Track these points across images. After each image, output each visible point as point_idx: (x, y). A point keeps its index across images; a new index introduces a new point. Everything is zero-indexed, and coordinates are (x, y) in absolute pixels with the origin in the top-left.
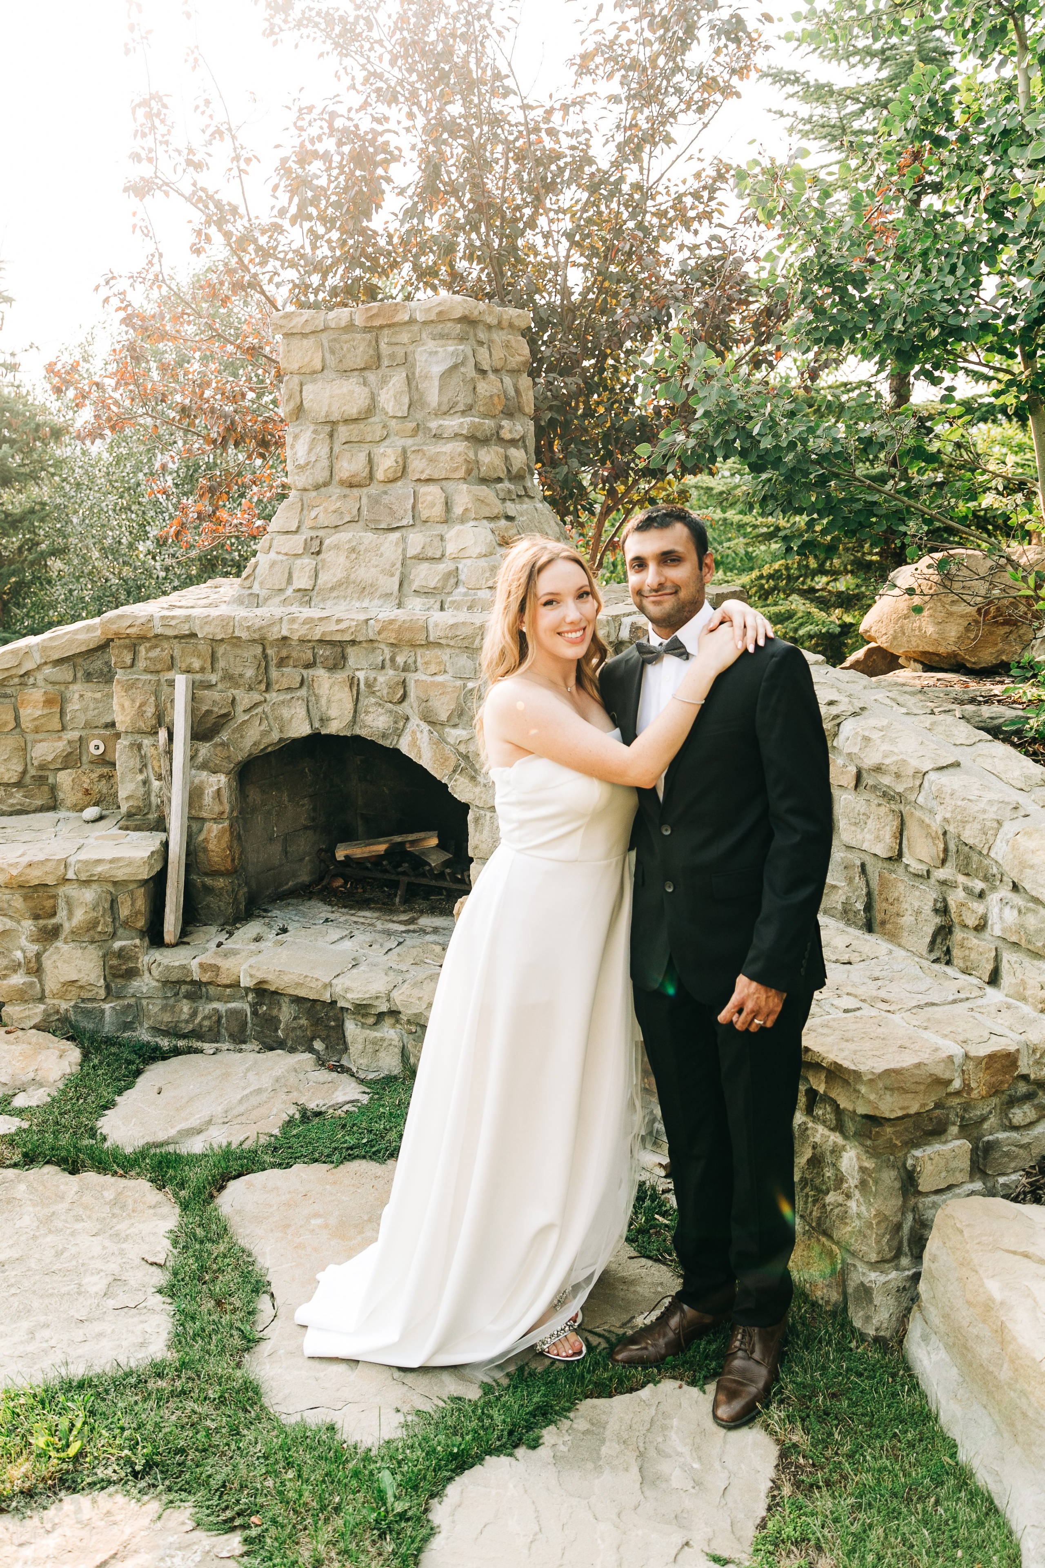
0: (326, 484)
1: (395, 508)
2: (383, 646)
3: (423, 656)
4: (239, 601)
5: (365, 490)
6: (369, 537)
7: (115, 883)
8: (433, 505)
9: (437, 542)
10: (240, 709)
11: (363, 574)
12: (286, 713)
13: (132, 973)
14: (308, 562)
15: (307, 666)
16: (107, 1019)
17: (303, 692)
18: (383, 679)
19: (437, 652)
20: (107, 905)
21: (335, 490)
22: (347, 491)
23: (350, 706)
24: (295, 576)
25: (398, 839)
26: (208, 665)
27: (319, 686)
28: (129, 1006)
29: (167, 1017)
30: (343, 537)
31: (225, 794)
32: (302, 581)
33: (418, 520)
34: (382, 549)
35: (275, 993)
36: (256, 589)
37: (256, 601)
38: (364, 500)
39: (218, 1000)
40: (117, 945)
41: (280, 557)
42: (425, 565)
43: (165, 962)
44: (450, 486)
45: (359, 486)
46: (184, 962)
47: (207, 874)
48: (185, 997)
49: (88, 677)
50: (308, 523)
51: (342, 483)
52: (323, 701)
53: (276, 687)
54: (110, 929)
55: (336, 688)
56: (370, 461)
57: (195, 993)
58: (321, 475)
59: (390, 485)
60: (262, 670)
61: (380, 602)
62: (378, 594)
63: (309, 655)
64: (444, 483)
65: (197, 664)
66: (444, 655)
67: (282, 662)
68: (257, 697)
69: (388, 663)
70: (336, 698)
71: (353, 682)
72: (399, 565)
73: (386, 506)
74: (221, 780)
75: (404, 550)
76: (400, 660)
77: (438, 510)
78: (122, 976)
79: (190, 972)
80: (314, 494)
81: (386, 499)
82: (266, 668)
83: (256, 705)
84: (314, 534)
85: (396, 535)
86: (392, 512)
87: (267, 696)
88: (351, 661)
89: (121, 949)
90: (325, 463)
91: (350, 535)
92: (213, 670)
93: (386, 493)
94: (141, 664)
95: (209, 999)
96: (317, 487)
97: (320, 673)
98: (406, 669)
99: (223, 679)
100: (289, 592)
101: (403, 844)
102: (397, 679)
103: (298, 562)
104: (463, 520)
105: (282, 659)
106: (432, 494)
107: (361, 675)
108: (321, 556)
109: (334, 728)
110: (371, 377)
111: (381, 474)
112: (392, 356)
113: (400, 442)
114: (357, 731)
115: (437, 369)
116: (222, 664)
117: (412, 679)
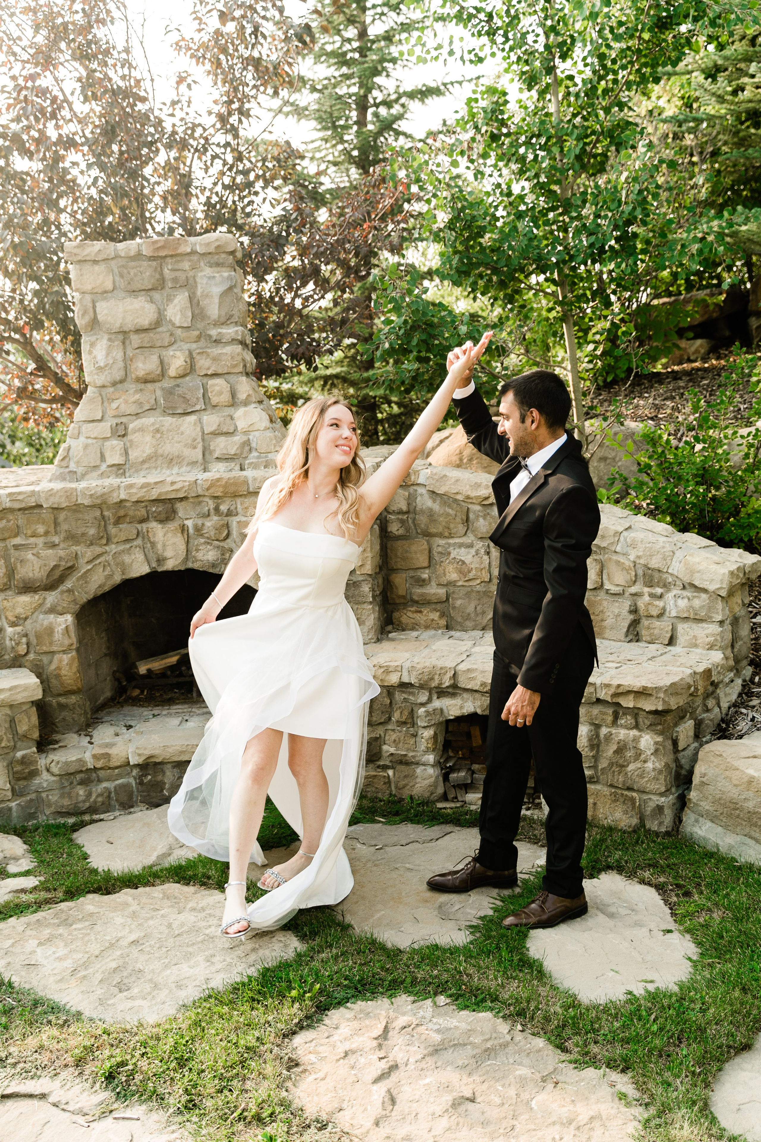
0: (121, 382)
1: (188, 397)
2: (207, 499)
3: (240, 504)
4: (60, 478)
5: (158, 385)
6: (169, 420)
7: (11, 707)
8: (220, 393)
9: (228, 420)
10: (82, 561)
11: (170, 448)
12: (127, 559)
13: (34, 774)
14: (117, 443)
15: (142, 521)
16: (14, 814)
17: (139, 542)
18: (210, 524)
20: (7, 725)
21: (132, 387)
22: (142, 386)
23: (183, 547)
24: (107, 455)
26: (53, 529)
27: (154, 535)
28: (31, 800)
29: (66, 802)
30: (147, 421)
32: (114, 458)
33: (209, 405)
34: (182, 429)
35: (161, 763)
36: (72, 467)
37: (75, 476)
38: (159, 393)
39: (108, 780)
40: (19, 754)
41: (90, 441)
42: (222, 439)
43: (63, 759)
44: (231, 379)
45: (153, 381)
46: (79, 757)
47: (60, 695)
48: (80, 784)
50: (110, 413)
51: (138, 380)
52: (159, 546)
53: (115, 540)
54: (12, 744)
55: (170, 535)
56: (162, 362)
57: (89, 778)
58: (118, 375)
59: (179, 380)
60: (102, 528)
61: (189, 468)
62: (185, 462)
63: (142, 512)
64: (227, 376)
65: (41, 529)
67: (118, 521)
68: (98, 550)
69: (212, 512)
70: (170, 542)
71: (183, 529)
72: (199, 439)
73: (180, 396)
74: (69, 619)
75: (202, 429)
76: (223, 508)
77: (225, 397)
78: (24, 778)
79: (85, 762)
80: (111, 390)
81: (179, 391)
82: (105, 526)
83: (100, 555)
84: (119, 420)
85: (193, 418)
86: (186, 401)
87: (107, 548)
88: (180, 513)
89: (23, 757)
90: (121, 364)
91: (152, 420)
92: (56, 533)
93: (178, 386)
95: (100, 781)
96: (114, 384)
97: (153, 525)
98: (228, 515)
99: (66, 539)
100: (104, 467)
102: (222, 523)
103: (107, 444)
104: (246, 403)
105: (119, 517)
106: (219, 385)
107: (189, 523)
108: (130, 437)
109: (170, 565)
110: (156, 296)
111: (172, 372)
112: (175, 280)
113: (186, 346)
114: (190, 565)
115: (217, 290)
116: (65, 527)
117: (234, 521)
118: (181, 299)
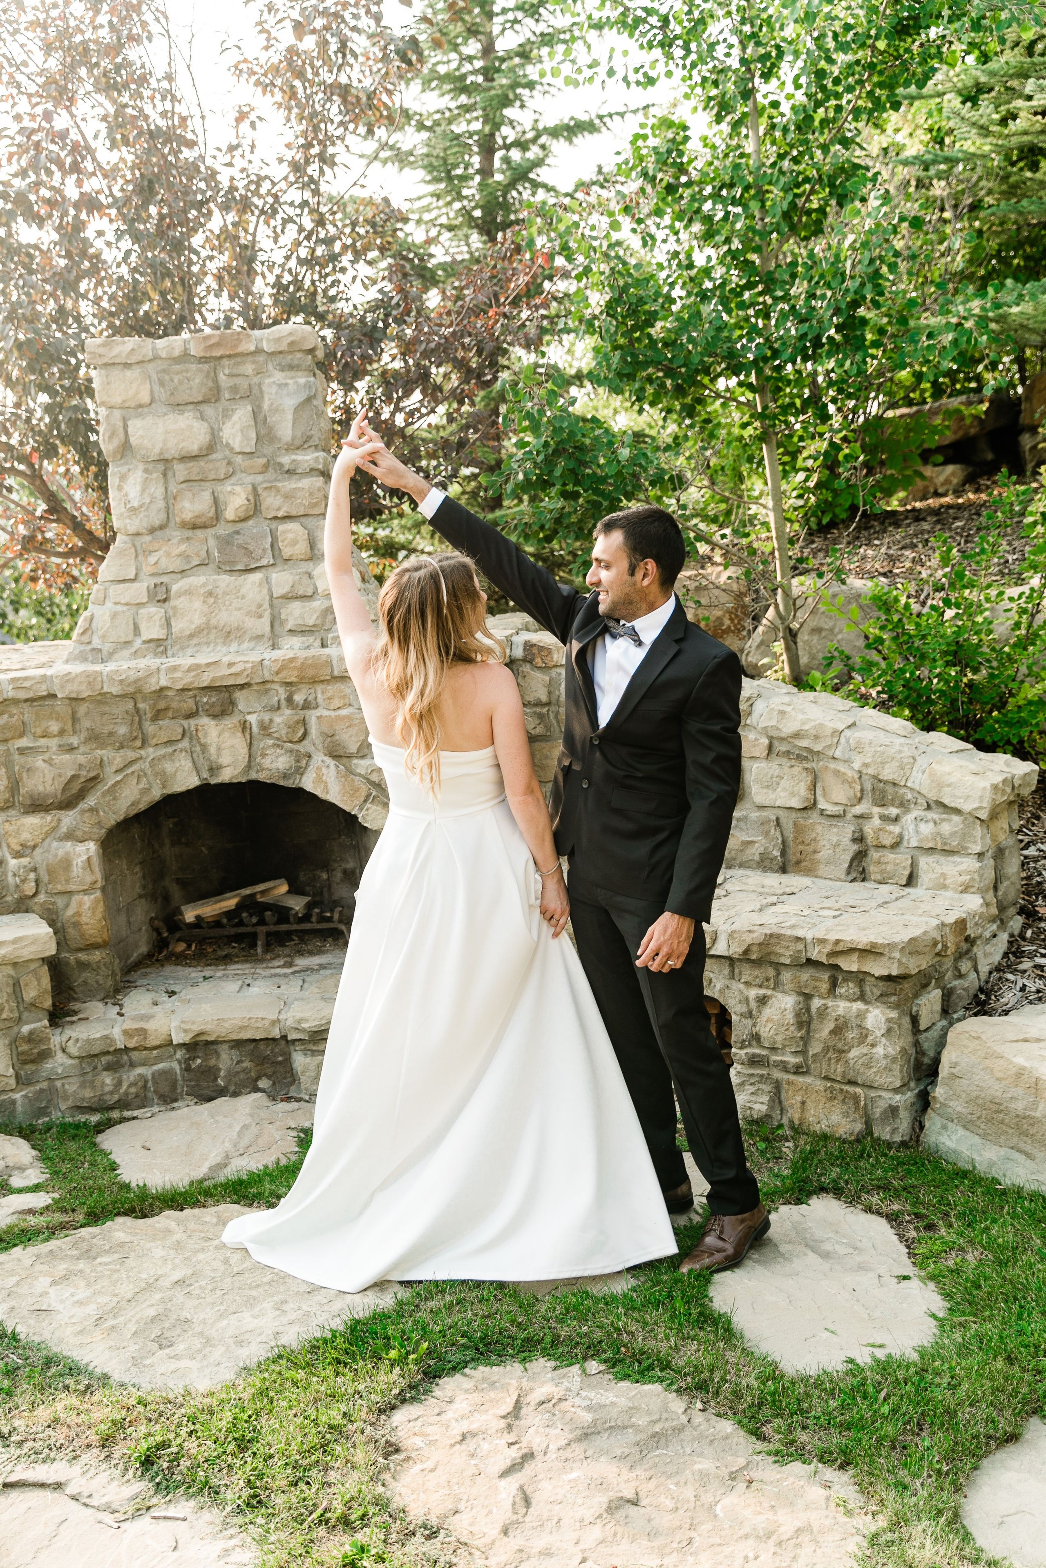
0: (162, 527)
1: (252, 548)
2: (276, 686)
3: (320, 693)
4: (81, 658)
5: (211, 531)
6: (225, 580)
7: (15, 965)
8: (296, 543)
9: (305, 579)
10: (109, 770)
11: (227, 617)
12: (169, 767)
13: (45, 1055)
14: (154, 611)
15: (189, 716)
16: (19, 1109)
17: (185, 744)
18: (281, 719)
19: (339, 686)
20: (10, 990)
21: (176, 534)
22: (190, 533)
23: (244, 751)
24: (142, 627)
25: (247, 891)
26: (69, 727)
27: (206, 734)
28: (42, 1091)
29: (88, 1093)
30: (197, 581)
31: (96, 861)
32: (152, 630)
33: (280, 559)
34: (243, 591)
35: (214, 1043)
36: (96, 644)
37: (99, 655)
38: (212, 542)
39: (142, 1066)
40: (26, 1029)
41: (119, 608)
42: (297, 605)
43: (84, 1036)
44: (311, 522)
45: (205, 527)
46: (105, 1033)
47: (80, 950)
48: (106, 1069)
50: (146, 569)
51: (184, 525)
52: (212, 750)
53: (153, 742)
54: (16, 1015)
55: (226, 734)
56: (216, 501)
57: (116, 1063)
58: (157, 518)
59: (240, 526)
60: (135, 725)
61: (252, 645)
62: (248, 637)
63: (190, 704)
64: (302, 519)
65: (54, 727)
67: (157, 715)
68: (131, 754)
69: (284, 703)
70: (227, 744)
71: (244, 726)
72: (267, 606)
73: (240, 546)
74: (92, 848)
75: (271, 590)
76: (298, 698)
77: (302, 548)
78: (33, 1061)
79: (111, 1042)
80: (148, 538)
81: (238, 540)
82: (139, 723)
83: (131, 763)
84: (158, 580)
85: (258, 576)
86: (249, 553)
87: (142, 752)
88: (241, 705)
89: (31, 1033)
90: (161, 504)
91: (203, 579)
92: (73, 732)
93: (238, 533)
95: (131, 1067)
96: (152, 531)
97: (204, 721)
98: (305, 707)
99: (87, 740)
100: (137, 643)
101: (253, 895)
102: (296, 718)
103: (143, 611)
105: (158, 711)
106: (291, 531)
107: (253, 719)
108: (172, 603)
109: (226, 776)
110: (209, 411)
111: (230, 514)
112: (234, 390)
113: (249, 479)
114: (254, 776)
115: (290, 403)
116: (85, 723)
117: (312, 716)
118: (242, 415)
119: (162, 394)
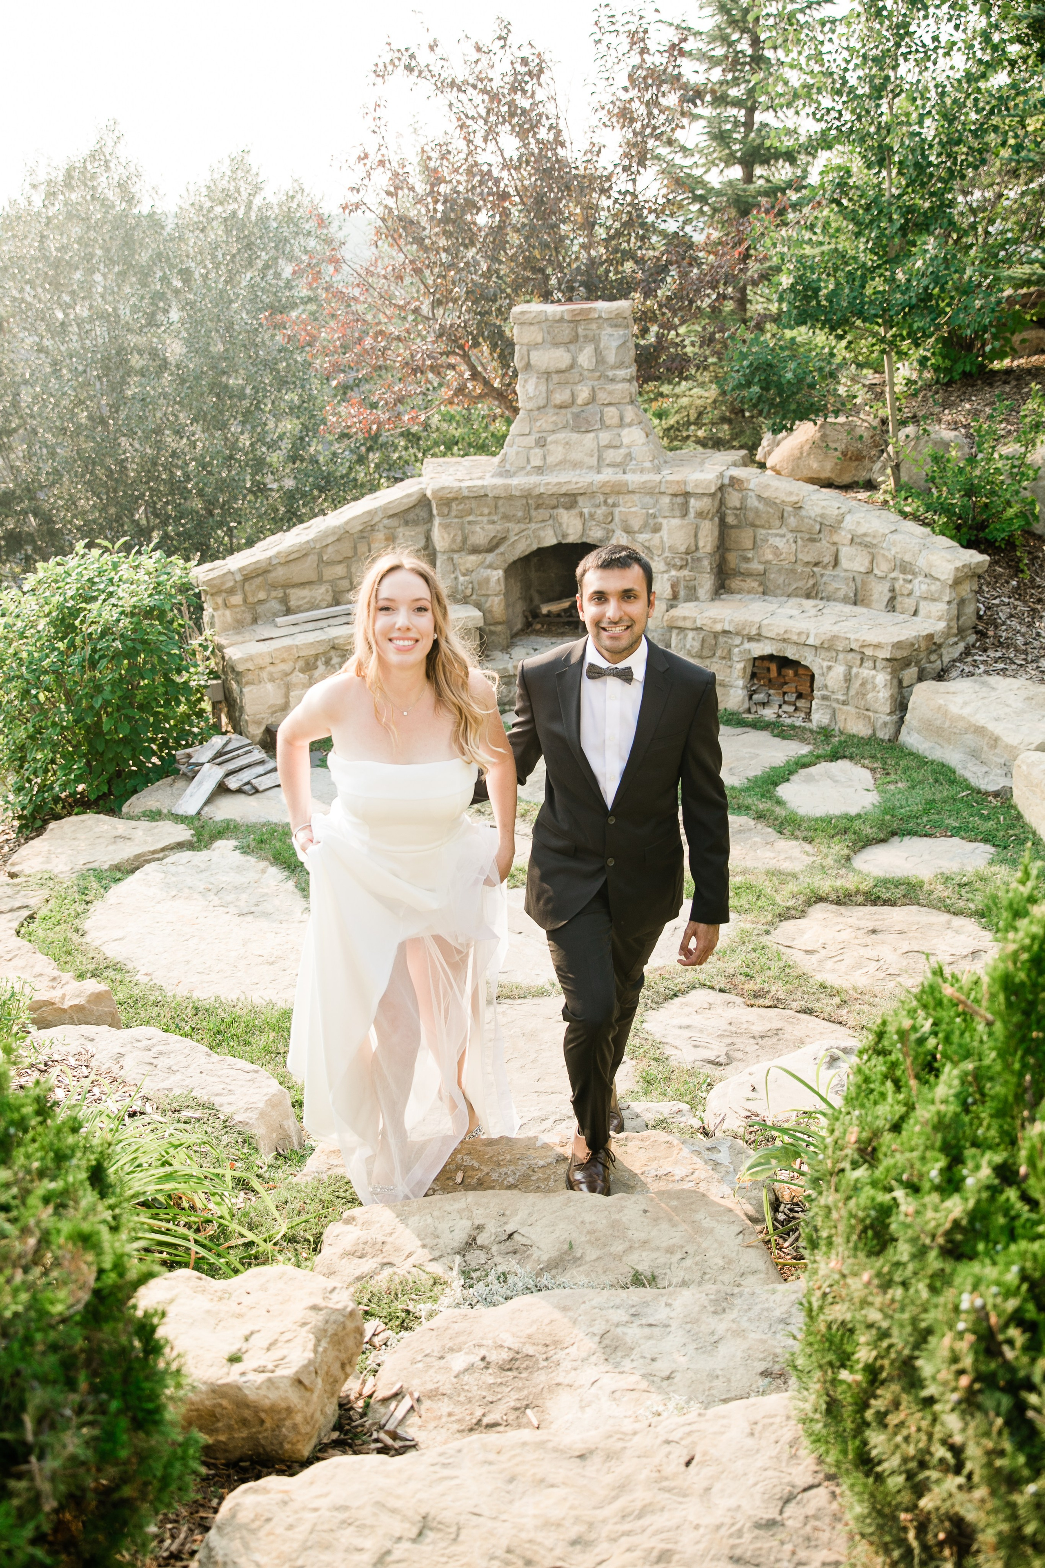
0: (544, 407)
1: (590, 420)
2: (599, 495)
3: (621, 499)
4: (500, 475)
5: (569, 410)
6: (575, 436)
8: (613, 417)
9: (617, 437)
10: (512, 534)
11: (575, 456)
12: (542, 534)
14: (538, 451)
15: (554, 508)
17: (551, 522)
18: (600, 512)
19: (631, 496)
21: (551, 411)
22: (558, 411)
23: (580, 527)
24: (532, 459)
26: (493, 511)
27: (562, 518)
30: (561, 436)
31: (502, 580)
32: (536, 462)
33: (604, 426)
34: (584, 442)
36: (508, 467)
37: (508, 474)
38: (569, 416)
41: (520, 449)
42: (611, 451)
44: (621, 407)
45: (566, 408)
47: (495, 624)
49: (407, 523)
50: (535, 429)
51: (556, 406)
52: (565, 526)
53: (535, 520)
55: (572, 518)
56: (573, 394)
58: (542, 403)
59: (584, 408)
60: (527, 512)
61: (587, 472)
62: (585, 467)
63: (555, 502)
64: (618, 405)
65: (486, 511)
66: (636, 497)
67: (538, 507)
68: (523, 526)
69: (602, 503)
70: (572, 523)
71: (581, 514)
72: (596, 450)
73: (584, 419)
74: (501, 573)
75: (598, 443)
76: (610, 501)
77: (616, 421)
80: (537, 413)
81: (584, 415)
82: (529, 510)
83: (523, 530)
84: (541, 435)
85: (591, 435)
86: (588, 422)
87: (529, 525)
88: (580, 504)
90: (545, 395)
91: (564, 435)
92: (496, 514)
93: (583, 411)
94: (453, 513)
96: (539, 409)
97: (561, 511)
98: (614, 505)
99: (503, 518)
100: (529, 468)
102: (608, 511)
103: (532, 451)
104: (630, 425)
105: (539, 505)
106: (611, 412)
107: (586, 511)
108: (548, 447)
109: (571, 539)
110: (572, 347)
111: (580, 401)
112: (586, 336)
113: (590, 383)
114: (584, 540)
115: (614, 344)
116: (502, 510)
117: (617, 511)
118: (589, 350)
119: (548, 338)
